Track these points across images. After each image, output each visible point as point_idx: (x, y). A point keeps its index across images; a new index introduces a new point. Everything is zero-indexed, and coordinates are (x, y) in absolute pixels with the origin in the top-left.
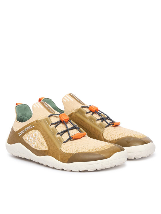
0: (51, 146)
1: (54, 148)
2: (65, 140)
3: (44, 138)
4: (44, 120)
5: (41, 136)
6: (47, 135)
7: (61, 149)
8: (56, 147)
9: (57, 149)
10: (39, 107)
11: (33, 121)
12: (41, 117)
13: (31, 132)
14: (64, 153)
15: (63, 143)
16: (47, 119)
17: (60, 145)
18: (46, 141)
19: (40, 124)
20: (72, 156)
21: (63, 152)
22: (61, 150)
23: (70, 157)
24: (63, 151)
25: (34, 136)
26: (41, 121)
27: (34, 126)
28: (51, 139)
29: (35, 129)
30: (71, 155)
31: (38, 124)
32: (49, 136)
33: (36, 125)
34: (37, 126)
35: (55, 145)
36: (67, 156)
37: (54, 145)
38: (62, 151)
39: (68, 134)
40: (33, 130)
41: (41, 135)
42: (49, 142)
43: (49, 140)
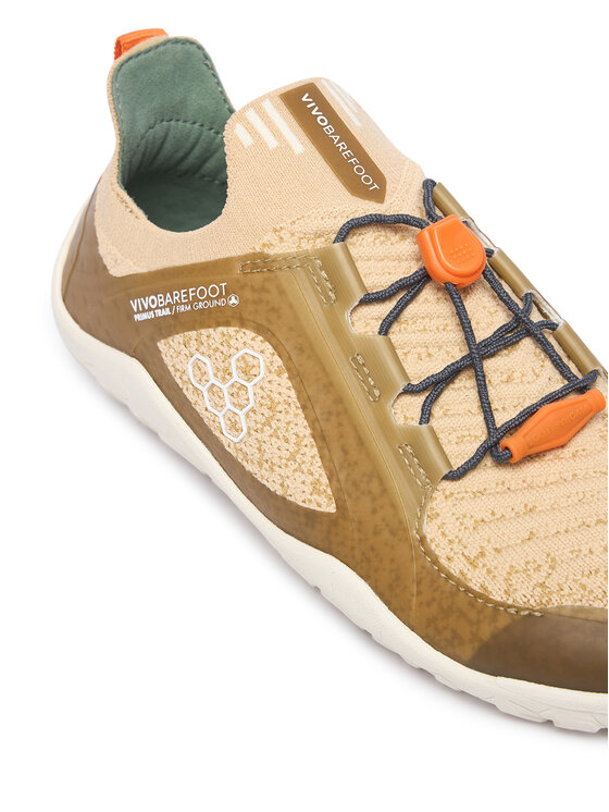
0: (355, 484)
1: (374, 511)
2: (457, 463)
3: (304, 408)
4: (304, 260)
5: (284, 388)
6: (329, 386)
7: (430, 530)
8: (393, 506)
9: (399, 530)
10: (272, 143)
11: (233, 254)
12: (285, 235)
13: (216, 334)
14: (449, 576)
15: (443, 478)
16: (326, 258)
17: (422, 499)
18: (320, 438)
19: (282, 292)
20: (506, 629)
21: (441, 569)
22: (423, 540)
23: (494, 637)
24: (443, 561)
25: (233, 369)
26: (288, 262)
27: (234, 301)
28: (356, 429)
29: (243, 323)
30: (503, 622)
31: (263, 289)
32: (340, 400)
33: (248, 294)
34: (261, 301)
35: (384, 491)
36: (473, 615)
37: (375, 486)
38: (435, 561)
39: (474, 394)
40: (227, 324)
41: (285, 380)
42: (345, 451)
43: (342, 436)
